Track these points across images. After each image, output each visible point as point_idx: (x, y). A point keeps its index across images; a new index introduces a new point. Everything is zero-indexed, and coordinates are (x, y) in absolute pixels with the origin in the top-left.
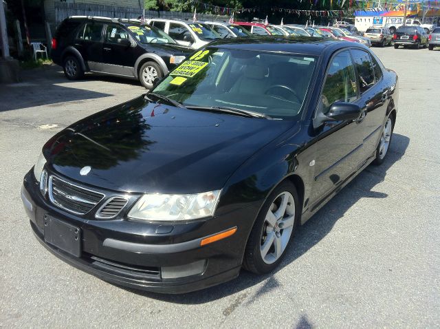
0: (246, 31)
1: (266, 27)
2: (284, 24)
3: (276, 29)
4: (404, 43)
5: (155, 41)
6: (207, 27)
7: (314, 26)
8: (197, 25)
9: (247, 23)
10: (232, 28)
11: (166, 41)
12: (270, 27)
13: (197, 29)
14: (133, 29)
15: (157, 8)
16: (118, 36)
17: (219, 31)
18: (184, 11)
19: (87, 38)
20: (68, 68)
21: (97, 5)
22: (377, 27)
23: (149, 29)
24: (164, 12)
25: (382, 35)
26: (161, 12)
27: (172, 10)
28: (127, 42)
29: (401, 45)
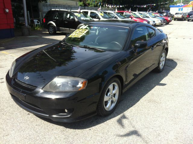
0: (122, 14)
1: (130, 12)
2: (138, 11)
3: (134, 14)
4: (192, 19)
5: (84, 19)
6: (105, 13)
7: (151, 12)
8: (101, 12)
9: (122, 11)
10: (116, 13)
11: (89, 19)
12: (132, 13)
13: (101, 14)
14: (76, 14)
15: (83, 5)
16: (70, 17)
17: (110, 14)
18: (95, 6)
19: (57, 18)
20: (50, 30)
21: (59, 5)
22: (180, 12)
23: (82, 14)
24: (87, 7)
25: (182, 16)
26: (85, 7)
27: (89, 6)
28: (74, 19)
29: (190, 20)
